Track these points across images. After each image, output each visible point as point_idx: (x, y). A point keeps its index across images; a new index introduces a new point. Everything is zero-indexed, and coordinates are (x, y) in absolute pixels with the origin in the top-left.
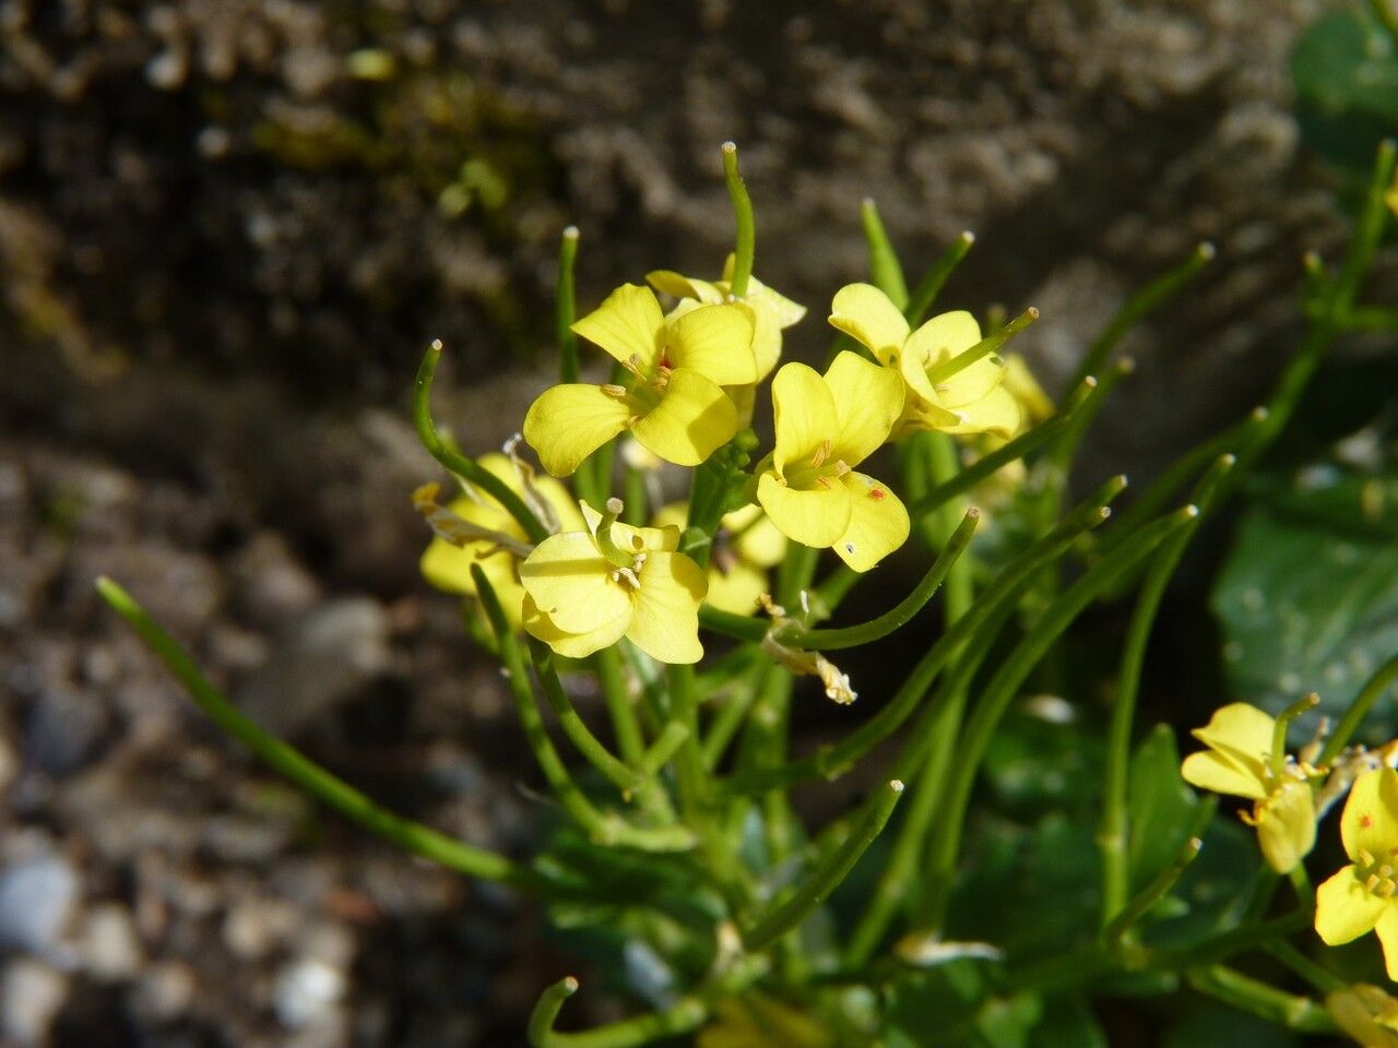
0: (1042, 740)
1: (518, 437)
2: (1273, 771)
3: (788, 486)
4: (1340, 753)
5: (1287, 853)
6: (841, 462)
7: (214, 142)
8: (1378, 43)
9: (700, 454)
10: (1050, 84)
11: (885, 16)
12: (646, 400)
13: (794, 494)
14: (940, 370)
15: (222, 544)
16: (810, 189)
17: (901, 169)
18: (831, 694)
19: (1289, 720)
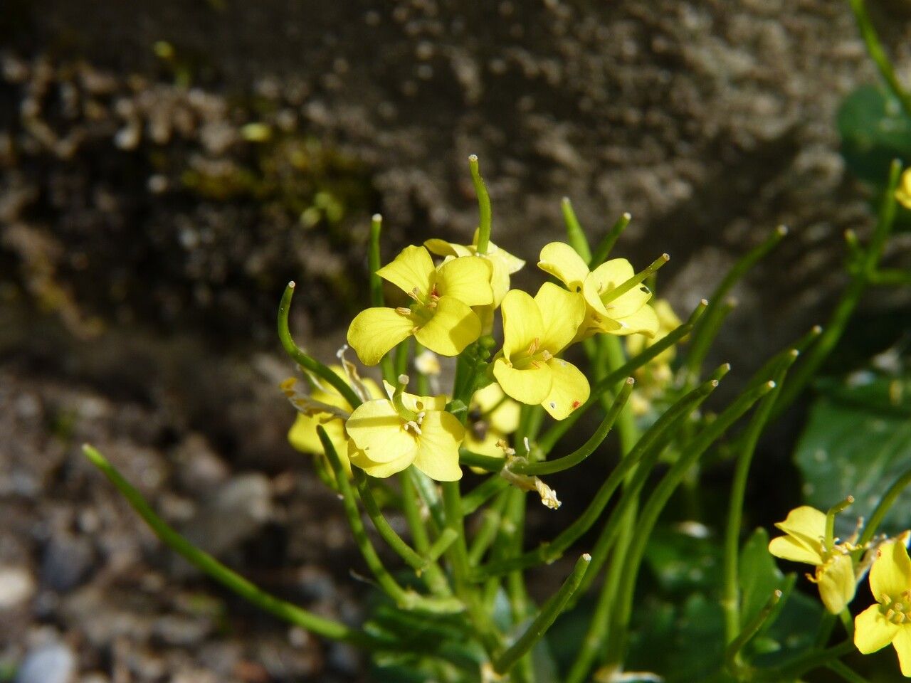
0: (689, 548)
1: (346, 347)
2: (826, 547)
3: (513, 367)
4: (871, 540)
5: (837, 602)
6: (546, 351)
7: (158, 184)
8: (893, 106)
9: (457, 348)
10: (686, 136)
11: (580, 94)
12: (424, 317)
13: (517, 372)
14: (609, 295)
15: (166, 442)
16: (535, 206)
17: (593, 192)
18: (545, 502)
19: (836, 514)
